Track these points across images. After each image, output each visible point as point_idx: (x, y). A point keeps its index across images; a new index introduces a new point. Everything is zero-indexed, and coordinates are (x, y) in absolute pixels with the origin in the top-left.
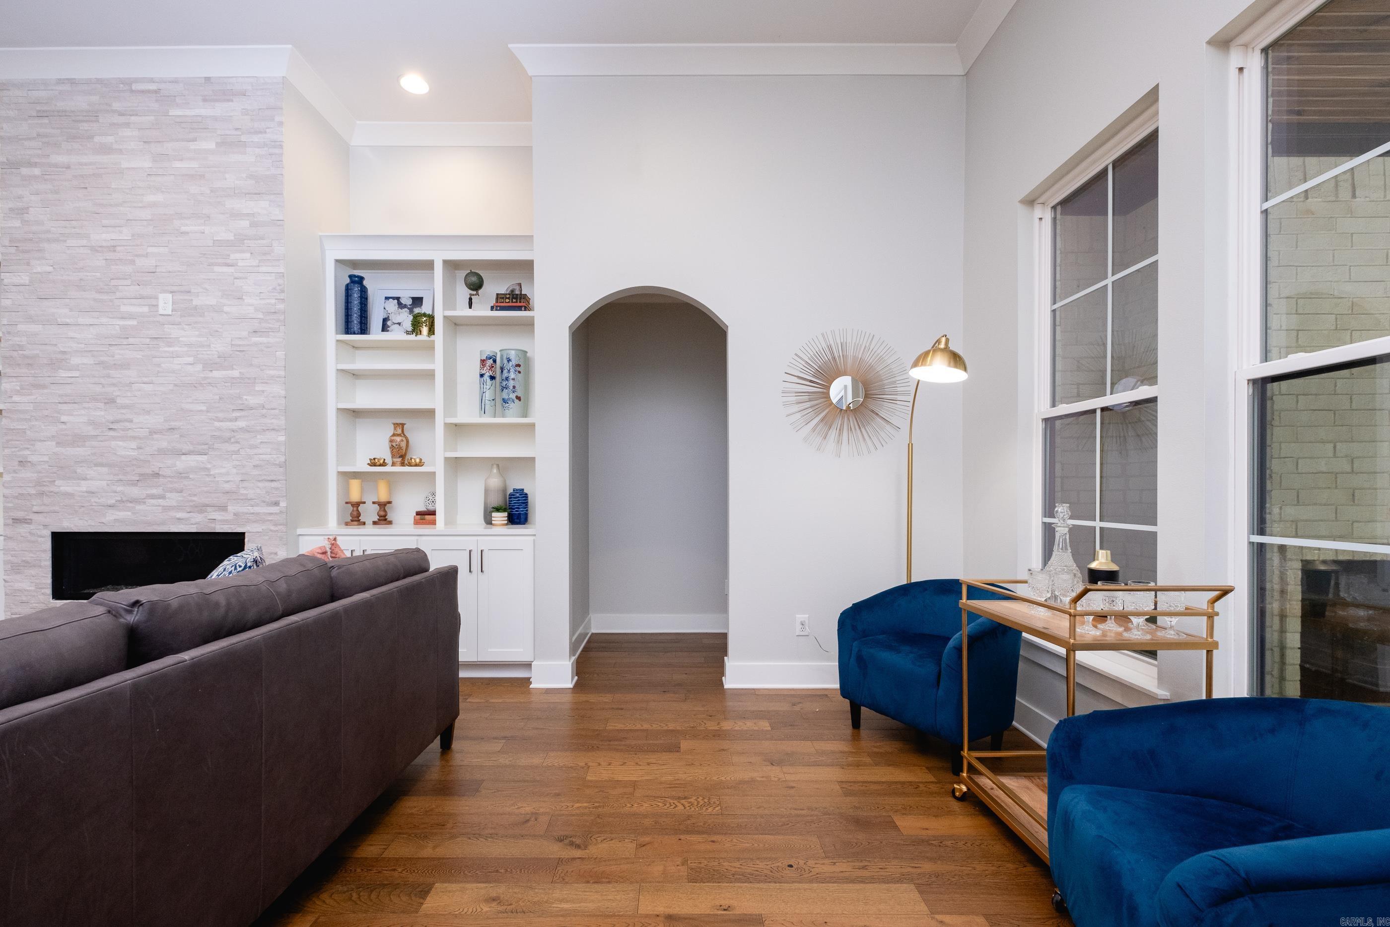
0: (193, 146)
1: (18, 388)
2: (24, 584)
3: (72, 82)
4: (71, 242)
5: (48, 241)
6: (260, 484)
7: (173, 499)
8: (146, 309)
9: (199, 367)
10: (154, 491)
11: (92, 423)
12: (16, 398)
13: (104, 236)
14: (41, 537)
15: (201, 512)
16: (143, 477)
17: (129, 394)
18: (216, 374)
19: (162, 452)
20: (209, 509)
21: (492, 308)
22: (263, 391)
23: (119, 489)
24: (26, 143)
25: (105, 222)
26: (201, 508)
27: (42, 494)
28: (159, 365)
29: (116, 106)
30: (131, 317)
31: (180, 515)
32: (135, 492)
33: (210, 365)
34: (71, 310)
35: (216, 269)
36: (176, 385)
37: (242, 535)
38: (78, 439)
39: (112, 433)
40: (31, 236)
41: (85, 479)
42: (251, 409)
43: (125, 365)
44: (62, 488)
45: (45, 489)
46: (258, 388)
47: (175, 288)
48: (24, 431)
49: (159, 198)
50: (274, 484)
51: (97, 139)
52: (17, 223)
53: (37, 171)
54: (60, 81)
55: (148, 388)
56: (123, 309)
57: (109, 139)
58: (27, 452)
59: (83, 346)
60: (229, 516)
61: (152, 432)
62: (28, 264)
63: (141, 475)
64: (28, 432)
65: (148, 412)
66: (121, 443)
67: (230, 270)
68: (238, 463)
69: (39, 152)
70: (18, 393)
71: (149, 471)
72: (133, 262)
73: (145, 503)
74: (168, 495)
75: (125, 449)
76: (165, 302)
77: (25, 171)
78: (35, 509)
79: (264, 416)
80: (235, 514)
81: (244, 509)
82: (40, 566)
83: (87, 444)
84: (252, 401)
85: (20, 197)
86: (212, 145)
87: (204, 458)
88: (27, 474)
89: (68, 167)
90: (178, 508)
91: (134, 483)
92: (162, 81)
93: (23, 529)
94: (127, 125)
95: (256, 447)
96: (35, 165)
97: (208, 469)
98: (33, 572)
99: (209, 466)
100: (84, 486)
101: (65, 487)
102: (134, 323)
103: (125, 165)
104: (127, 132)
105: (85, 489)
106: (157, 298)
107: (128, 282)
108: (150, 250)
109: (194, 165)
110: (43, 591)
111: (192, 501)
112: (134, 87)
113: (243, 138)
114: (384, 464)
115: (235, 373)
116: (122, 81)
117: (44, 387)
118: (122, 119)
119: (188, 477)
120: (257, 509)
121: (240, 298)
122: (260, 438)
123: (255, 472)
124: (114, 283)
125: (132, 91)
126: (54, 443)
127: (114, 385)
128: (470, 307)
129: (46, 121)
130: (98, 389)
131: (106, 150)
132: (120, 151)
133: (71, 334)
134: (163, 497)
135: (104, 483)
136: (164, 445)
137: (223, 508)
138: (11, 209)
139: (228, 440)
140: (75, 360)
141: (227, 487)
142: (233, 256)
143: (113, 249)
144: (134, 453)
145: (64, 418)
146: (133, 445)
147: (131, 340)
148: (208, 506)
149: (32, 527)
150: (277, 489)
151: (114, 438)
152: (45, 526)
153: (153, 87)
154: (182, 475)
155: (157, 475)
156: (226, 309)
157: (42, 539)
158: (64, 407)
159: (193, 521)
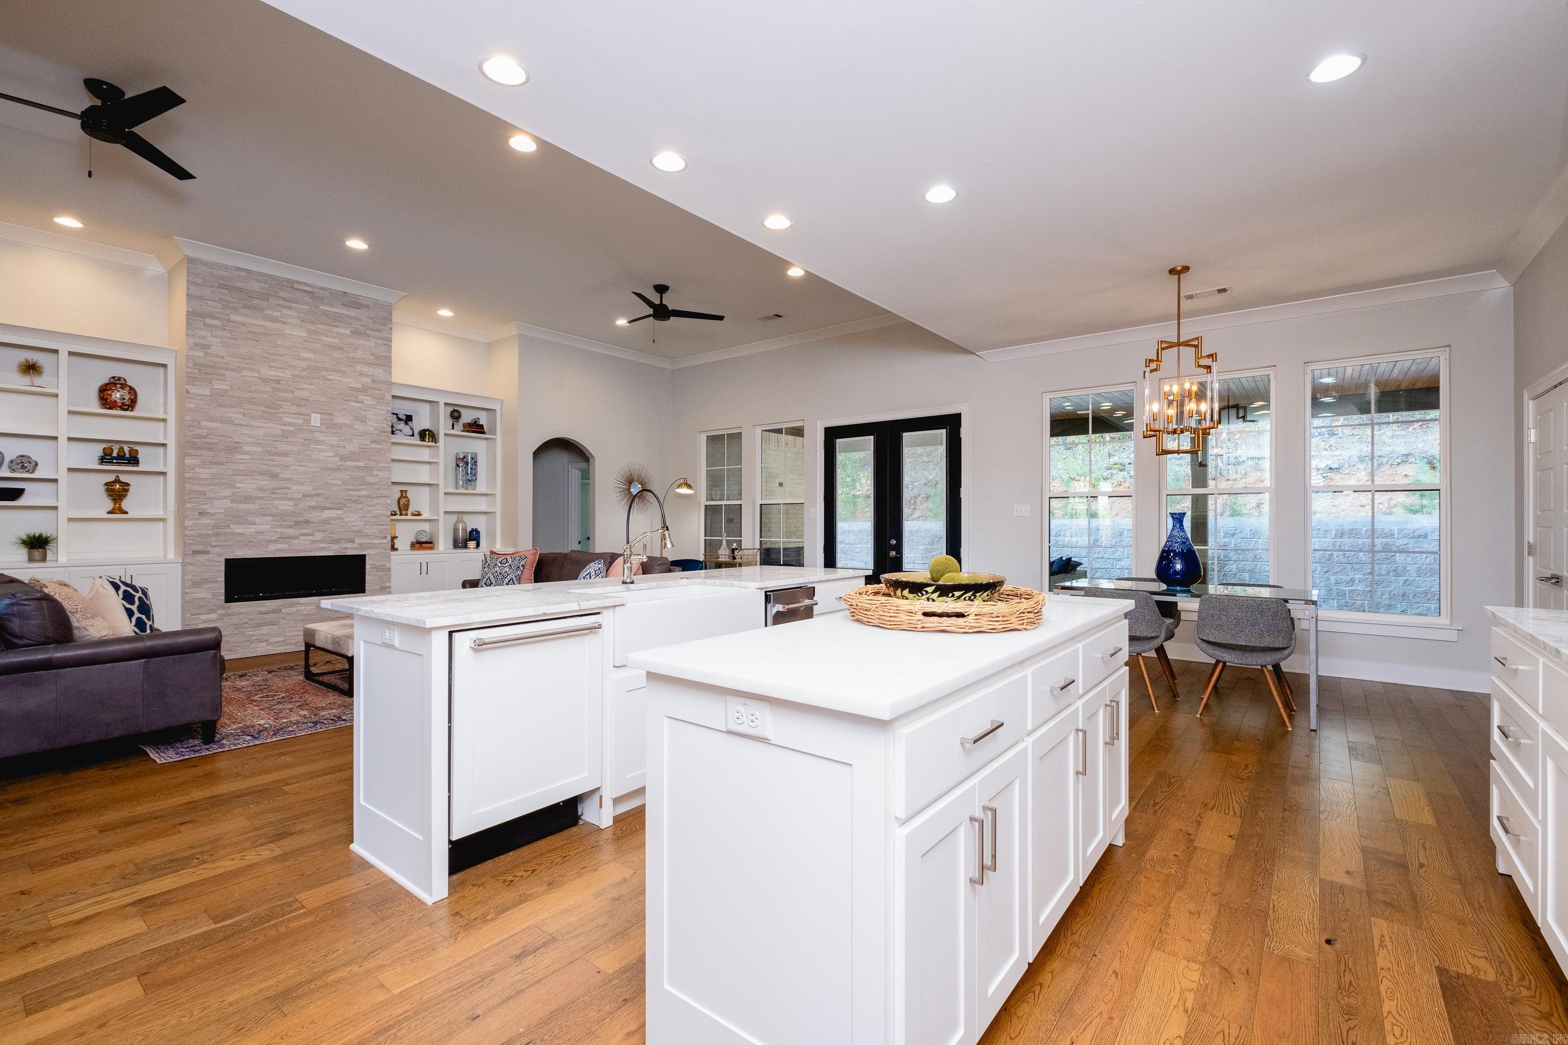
0: (336, 330)
1: (200, 464)
2: (201, 594)
3: (248, 271)
4: (244, 373)
5: (226, 369)
6: (376, 527)
7: (318, 536)
8: (301, 421)
9: (338, 459)
10: (305, 531)
11: (262, 489)
12: (197, 470)
13: (271, 373)
14: (216, 562)
15: (337, 543)
16: (298, 523)
17: (288, 472)
18: (348, 463)
19: (311, 508)
20: (343, 541)
21: (462, 431)
22: (378, 475)
23: (279, 530)
24: (209, 302)
25: (272, 364)
26: (337, 541)
27: (218, 534)
28: (310, 456)
29: (281, 294)
30: (290, 424)
31: (322, 545)
32: (291, 532)
33: (343, 458)
34: (244, 415)
35: (350, 403)
36: (320, 468)
37: (364, 556)
38: (248, 499)
39: (275, 496)
40: (212, 364)
41: (254, 524)
42: (371, 484)
43: (286, 455)
44: (236, 530)
45: (221, 530)
46: (375, 473)
47: (323, 411)
48: (204, 493)
49: (311, 356)
50: (384, 527)
51: (266, 311)
52: (201, 355)
53: (218, 323)
54: (238, 269)
55: (302, 469)
56: (285, 419)
57: (277, 314)
58: (205, 506)
59: (254, 440)
60: (356, 545)
61: (304, 496)
62: (211, 382)
63: (296, 522)
64: (208, 493)
65: (302, 484)
66: (281, 502)
67: (360, 405)
68: (361, 515)
69: (221, 311)
70: (199, 466)
71: (302, 519)
72: (293, 392)
73: (298, 539)
74: (316, 534)
75: (285, 506)
76: (316, 420)
77: (208, 321)
78: (214, 544)
79: (379, 489)
80: (360, 544)
81: (367, 541)
82: (217, 582)
83: (256, 501)
84: (372, 480)
85: (204, 337)
86: (348, 332)
87: (340, 512)
88: (204, 521)
89: (244, 325)
90: (322, 541)
91: (291, 527)
92: (316, 287)
93: (202, 558)
94: (290, 308)
95: (374, 506)
96: (217, 318)
97: (343, 519)
98: (211, 585)
99: (344, 516)
100: (252, 529)
101: (238, 529)
102: (292, 428)
103: (287, 331)
104: (290, 312)
105: (254, 531)
106: (310, 416)
107: (289, 404)
108: (305, 386)
109: (337, 341)
110: (219, 598)
111: (331, 537)
112: (296, 286)
113: (368, 332)
114: (396, 515)
115: (362, 464)
116: (288, 280)
117: (221, 464)
118: (286, 304)
119: (330, 523)
120: (373, 541)
121: (365, 422)
122: (376, 501)
123: (373, 520)
124: (277, 402)
125: (293, 288)
126: (229, 501)
127: (276, 466)
128: (453, 429)
129: (225, 291)
130: (265, 468)
131: (274, 320)
132: (285, 323)
133: (245, 432)
134: (313, 535)
135: (268, 527)
136: (314, 504)
137: (352, 541)
138: (195, 344)
139: (356, 502)
140: (246, 448)
141: (355, 528)
142: (361, 398)
143: (278, 382)
144: (291, 508)
145: (237, 485)
146: (291, 503)
147: (290, 439)
148: (341, 539)
149: (210, 556)
150: (385, 529)
151: (277, 499)
152: (220, 555)
153: (309, 289)
154: (326, 522)
155: (308, 522)
156: (355, 427)
157: (218, 564)
158: (238, 478)
159: (331, 548)
